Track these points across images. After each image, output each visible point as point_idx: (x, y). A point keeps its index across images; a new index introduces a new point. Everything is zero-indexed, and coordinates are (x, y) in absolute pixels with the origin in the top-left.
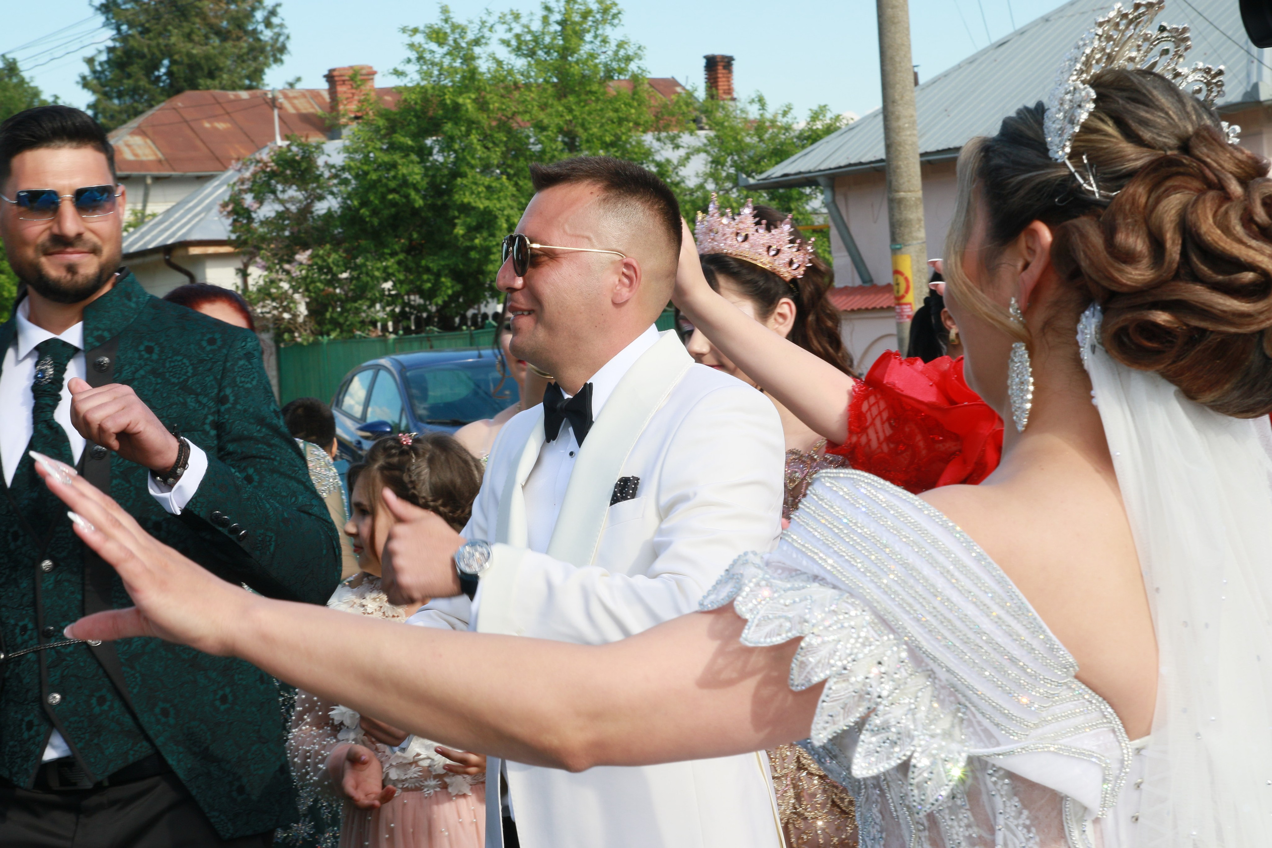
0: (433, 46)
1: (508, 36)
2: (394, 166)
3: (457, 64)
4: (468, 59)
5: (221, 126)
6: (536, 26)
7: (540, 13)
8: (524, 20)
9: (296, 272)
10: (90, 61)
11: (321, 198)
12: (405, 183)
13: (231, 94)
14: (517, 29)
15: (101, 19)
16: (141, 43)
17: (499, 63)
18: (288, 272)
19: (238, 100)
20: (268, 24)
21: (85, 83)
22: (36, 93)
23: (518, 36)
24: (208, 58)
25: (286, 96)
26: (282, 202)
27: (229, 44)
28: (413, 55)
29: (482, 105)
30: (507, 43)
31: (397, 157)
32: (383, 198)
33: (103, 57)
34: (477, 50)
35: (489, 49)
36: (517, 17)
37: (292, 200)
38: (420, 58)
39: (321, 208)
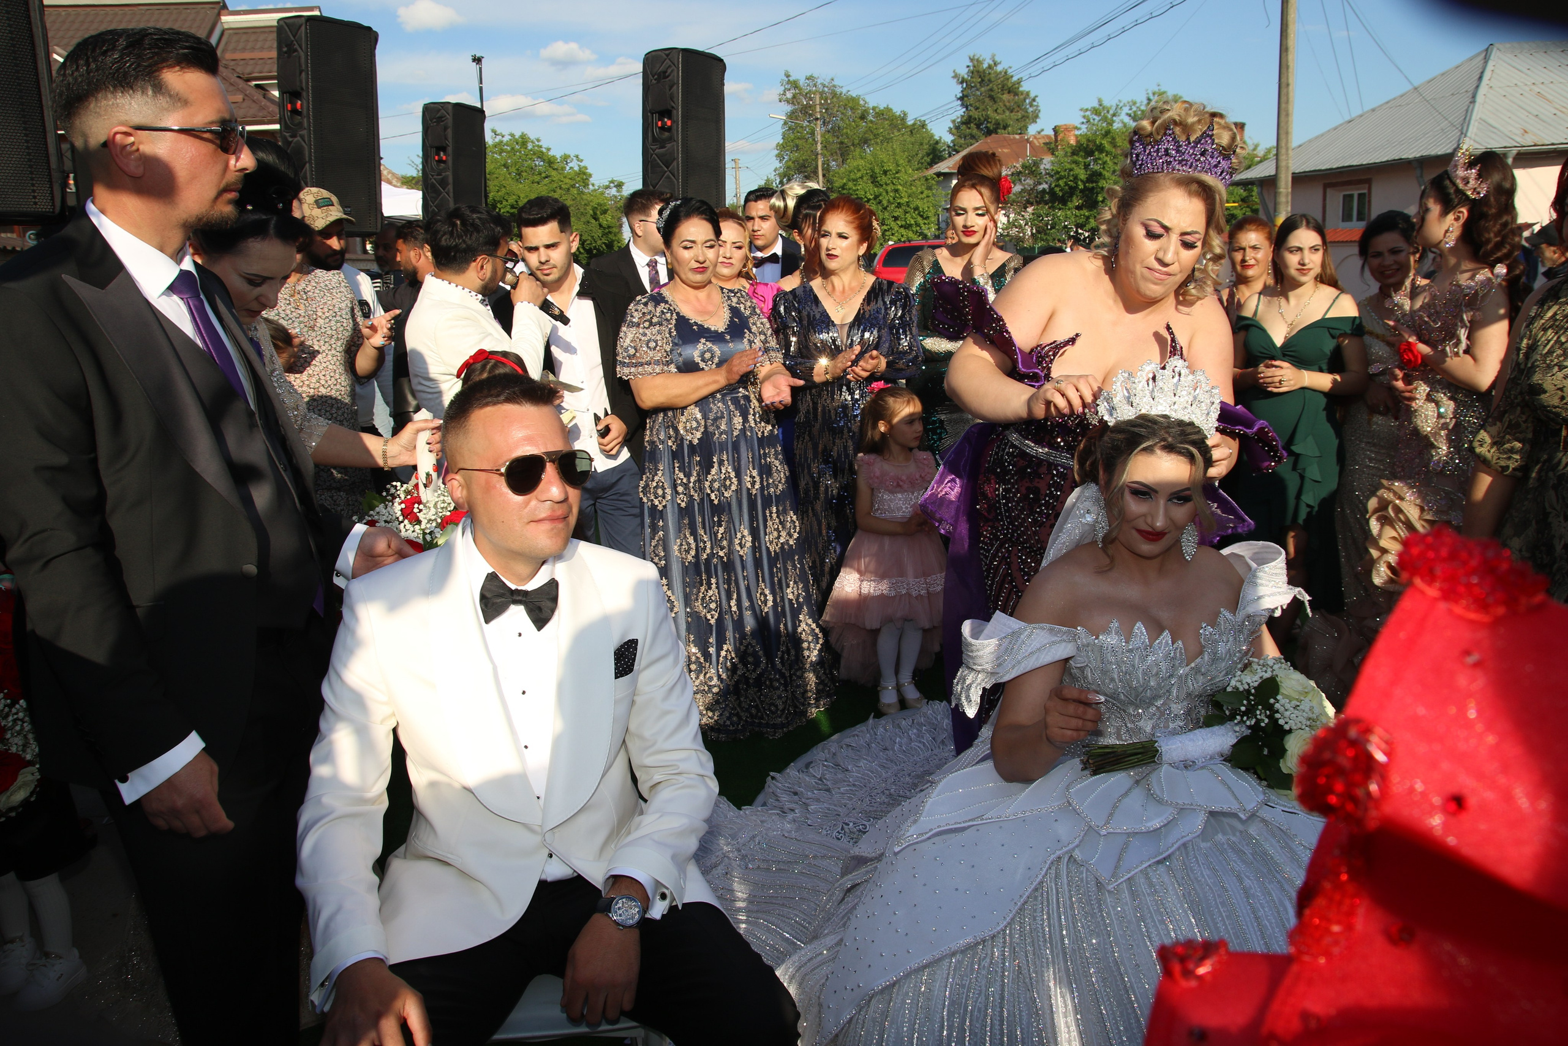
0: (1095, 117)
1: (1130, 112)
2: (1071, 170)
3: (1104, 125)
4: (1111, 123)
5: (1006, 151)
6: (1143, 108)
7: (1145, 102)
8: (1138, 105)
9: (1027, 216)
10: (953, 121)
11: (1040, 184)
12: (1076, 178)
13: (1012, 136)
14: (1134, 109)
15: (959, 102)
16: (975, 114)
17: (1125, 125)
18: (1023, 216)
19: (1014, 138)
20: (1031, 105)
21: (950, 131)
22: (932, 136)
23: (1135, 112)
24: (1003, 121)
25: (1035, 138)
26: (1023, 185)
27: (1012, 114)
28: (1085, 121)
29: (1115, 146)
30: (1130, 115)
31: (1073, 166)
32: (1066, 184)
33: (959, 120)
34: (1114, 118)
35: (1121, 118)
36: (1134, 103)
37: (1027, 184)
38: (1088, 121)
39: (1040, 187)
